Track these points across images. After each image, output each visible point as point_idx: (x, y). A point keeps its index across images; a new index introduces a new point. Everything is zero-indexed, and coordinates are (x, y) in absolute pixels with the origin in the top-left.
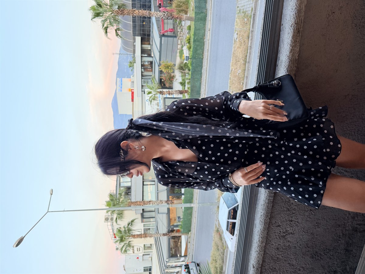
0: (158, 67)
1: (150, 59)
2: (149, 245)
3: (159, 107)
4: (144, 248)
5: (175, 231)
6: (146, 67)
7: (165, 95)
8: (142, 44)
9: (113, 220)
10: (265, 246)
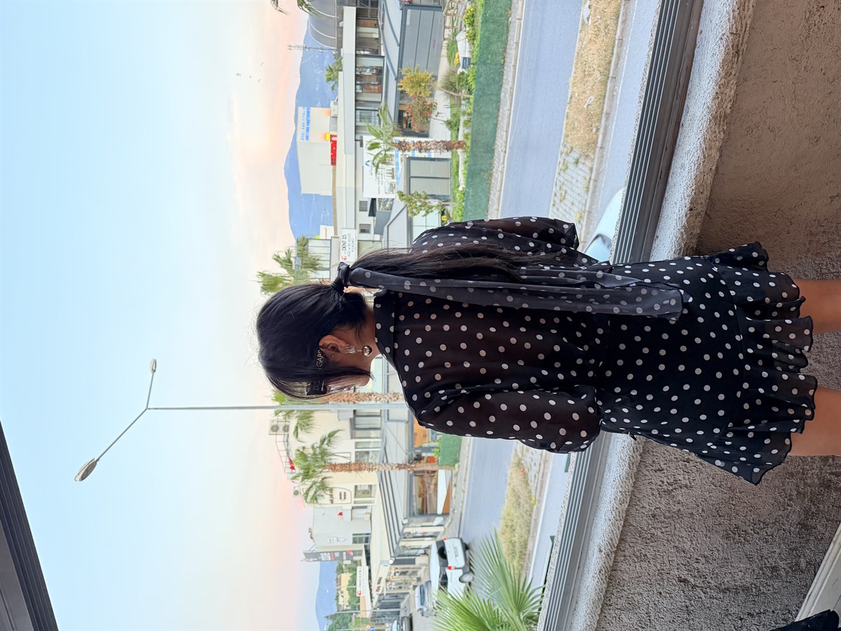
0: (395, 82)
1: (376, 62)
2: (367, 488)
3: (395, 181)
4: (355, 494)
5: (425, 460)
6: (367, 82)
7: (409, 151)
8: (357, 25)
9: (288, 431)
10: (627, 510)
